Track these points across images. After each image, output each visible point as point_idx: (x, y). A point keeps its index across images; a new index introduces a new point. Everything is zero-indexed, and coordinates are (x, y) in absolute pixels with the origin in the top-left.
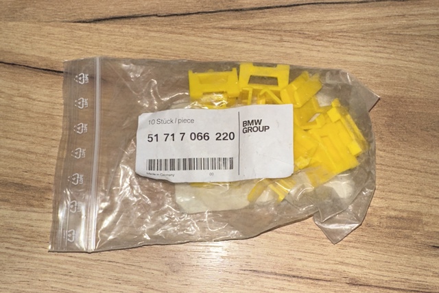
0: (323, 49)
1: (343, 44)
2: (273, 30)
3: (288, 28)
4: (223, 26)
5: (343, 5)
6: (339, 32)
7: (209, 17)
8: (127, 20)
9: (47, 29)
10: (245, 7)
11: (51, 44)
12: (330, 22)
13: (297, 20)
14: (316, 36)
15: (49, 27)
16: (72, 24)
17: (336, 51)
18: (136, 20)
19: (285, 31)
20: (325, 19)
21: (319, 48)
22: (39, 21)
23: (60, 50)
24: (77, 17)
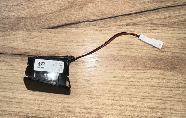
0: (173, 32)
1: (183, 28)
2: (148, 24)
3: (154, 22)
4: (122, 24)
5: (181, 7)
6: (180, 22)
7: (114, 20)
8: (73, 25)
9: (34, 34)
10: (132, 12)
11: (37, 42)
12: (175, 16)
13: (158, 17)
14: (169, 25)
15: (34, 33)
16: (46, 30)
17: (180, 33)
18: (78, 25)
19: (153, 24)
20: (173, 15)
21: (171, 32)
22: (29, 30)
23: (42, 45)
24: (48, 26)
